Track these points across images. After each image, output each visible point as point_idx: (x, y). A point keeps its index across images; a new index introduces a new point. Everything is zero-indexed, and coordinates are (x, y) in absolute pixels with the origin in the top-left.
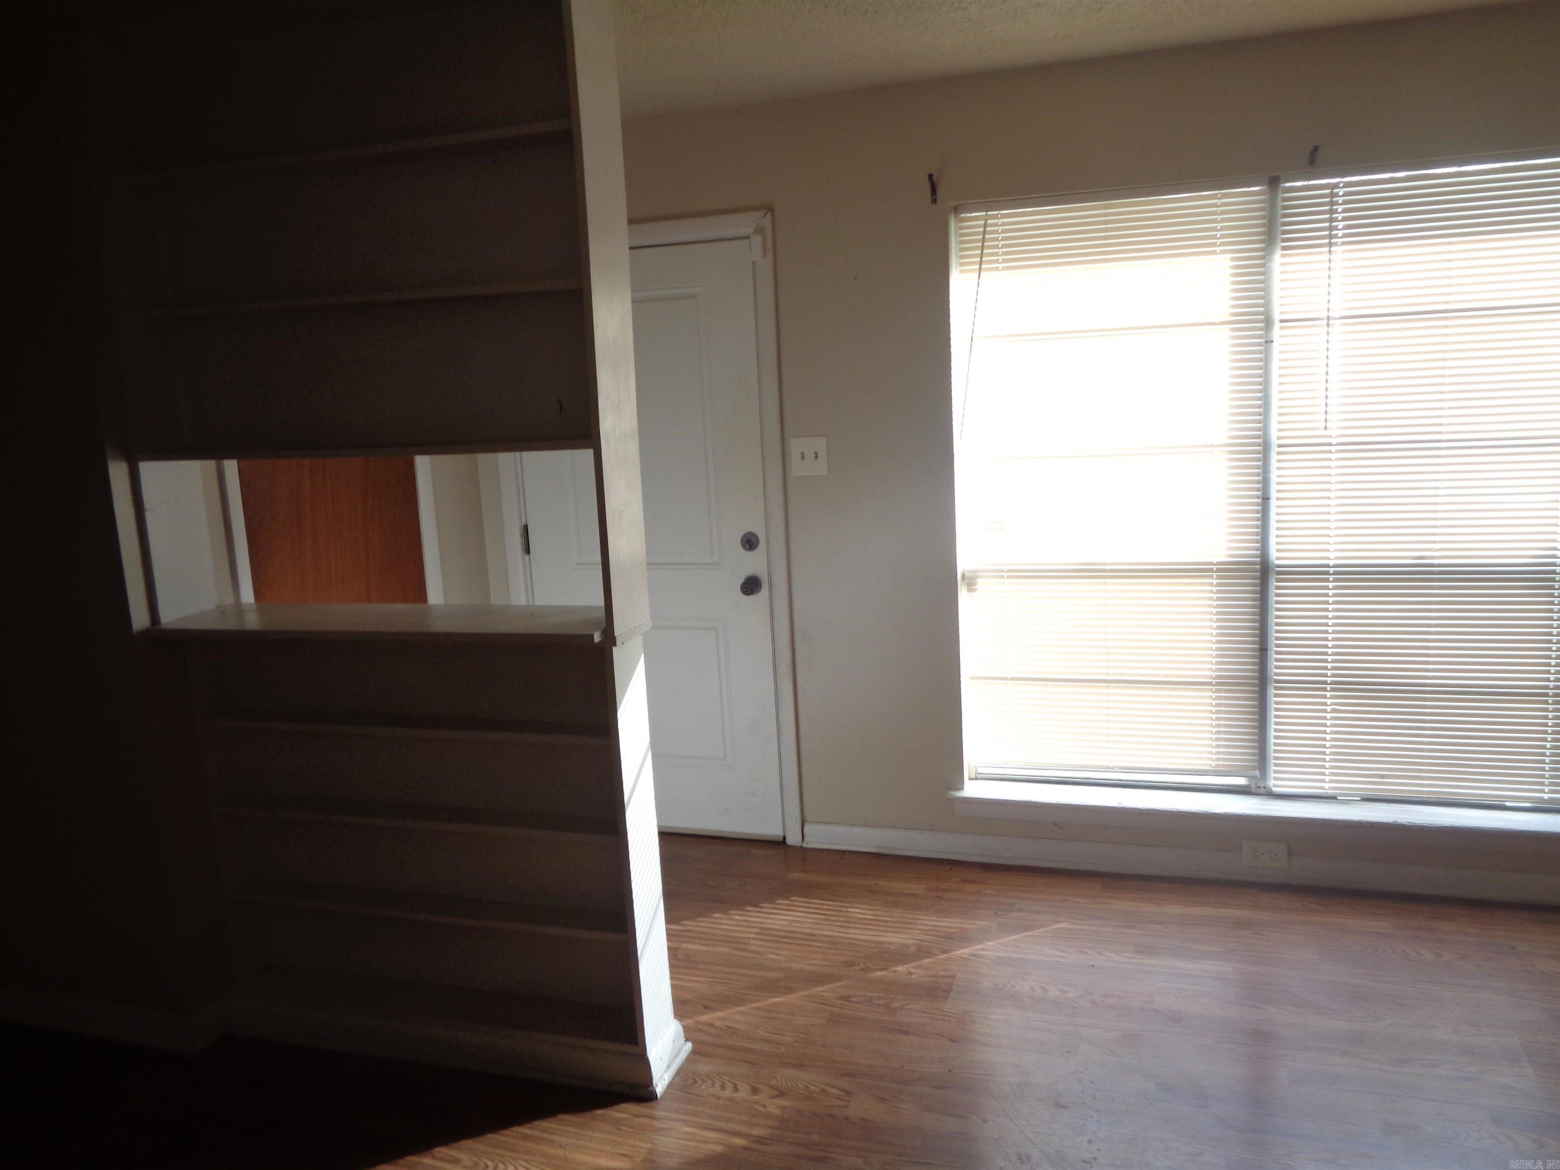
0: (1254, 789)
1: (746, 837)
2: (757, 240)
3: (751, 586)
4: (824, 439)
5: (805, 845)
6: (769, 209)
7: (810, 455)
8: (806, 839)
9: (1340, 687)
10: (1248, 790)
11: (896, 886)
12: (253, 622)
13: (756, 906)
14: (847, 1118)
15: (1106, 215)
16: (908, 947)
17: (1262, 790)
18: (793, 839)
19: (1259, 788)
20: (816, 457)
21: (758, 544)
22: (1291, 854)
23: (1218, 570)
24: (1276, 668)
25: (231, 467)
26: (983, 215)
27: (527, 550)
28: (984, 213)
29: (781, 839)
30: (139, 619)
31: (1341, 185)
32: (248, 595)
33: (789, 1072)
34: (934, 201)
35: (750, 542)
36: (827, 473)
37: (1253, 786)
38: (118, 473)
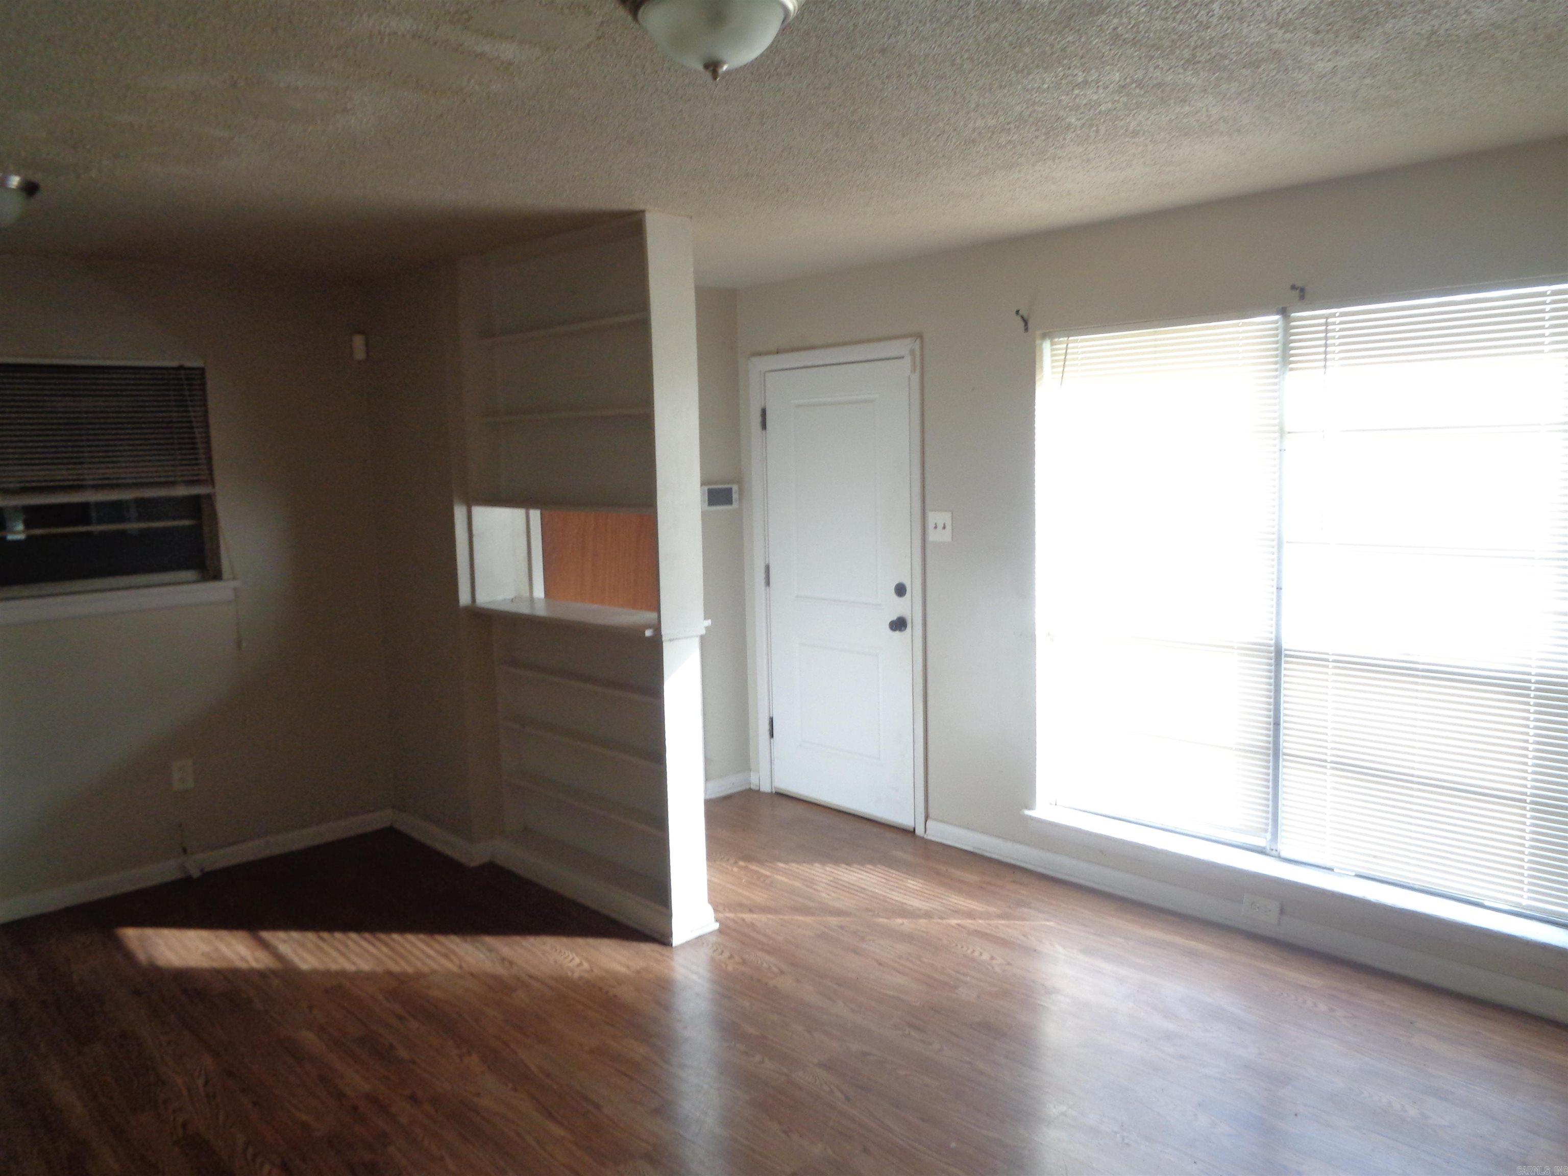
0: (1268, 850)
1: (895, 825)
2: (908, 360)
3: (899, 624)
4: (949, 514)
5: (925, 836)
6: (920, 336)
7: (940, 526)
8: (927, 832)
9: (1340, 766)
10: (1264, 851)
11: (958, 873)
12: (541, 610)
13: (847, 864)
14: (766, 984)
15: (1155, 340)
16: (920, 910)
17: (1274, 853)
18: (920, 831)
19: (1272, 850)
20: (944, 528)
21: (906, 591)
22: (1282, 911)
23: (1239, 648)
24: (1288, 744)
25: (535, 515)
26: (1065, 340)
27: (768, 583)
28: (1066, 339)
29: (912, 830)
30: (464, 598)
31: (1337, 315)
32: (539, 592)
33: (760, 954)
34: (1026, 330)
35: (900, 590)
36: (950, 540)
37: (1268, 848)
38: (459, 513)
